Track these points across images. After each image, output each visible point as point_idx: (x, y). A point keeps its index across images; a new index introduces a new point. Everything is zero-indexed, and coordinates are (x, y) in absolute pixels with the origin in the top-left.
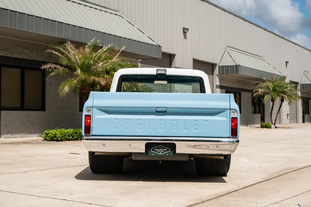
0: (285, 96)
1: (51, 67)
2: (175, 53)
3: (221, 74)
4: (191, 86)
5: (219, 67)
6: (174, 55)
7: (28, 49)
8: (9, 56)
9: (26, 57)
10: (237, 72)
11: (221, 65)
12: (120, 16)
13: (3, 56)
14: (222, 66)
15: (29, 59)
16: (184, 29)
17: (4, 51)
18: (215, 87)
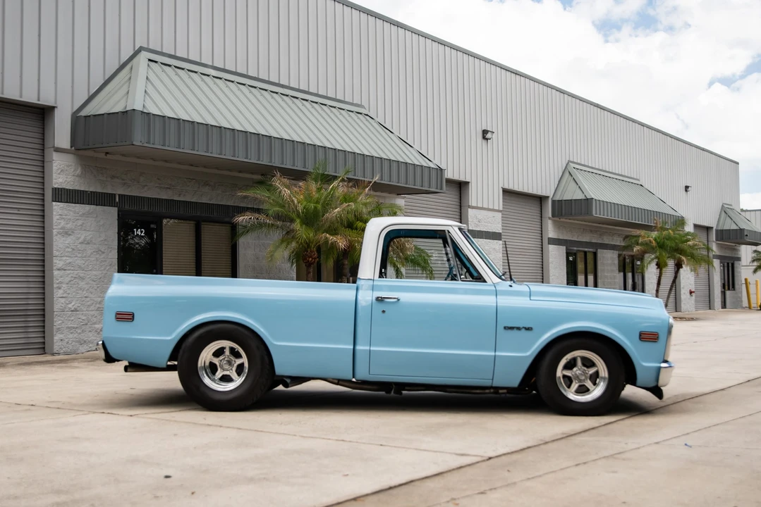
0: (684, 258)
1: (251, 218)
2: (467, 180)
3: (557, 217)
4: (501, 242)
5: (553, 202)
6: (467, 183)
7: (206, 184)
8: (176, 198)
9: (204, 200)
10: (589, 212)
11: (558, 198)
12: (367, 115)
13: (166, 200)
14: (558, 201)
15: (209, 202)
16: (485, 132)
17: (168, 190)
18: (545, 241)
